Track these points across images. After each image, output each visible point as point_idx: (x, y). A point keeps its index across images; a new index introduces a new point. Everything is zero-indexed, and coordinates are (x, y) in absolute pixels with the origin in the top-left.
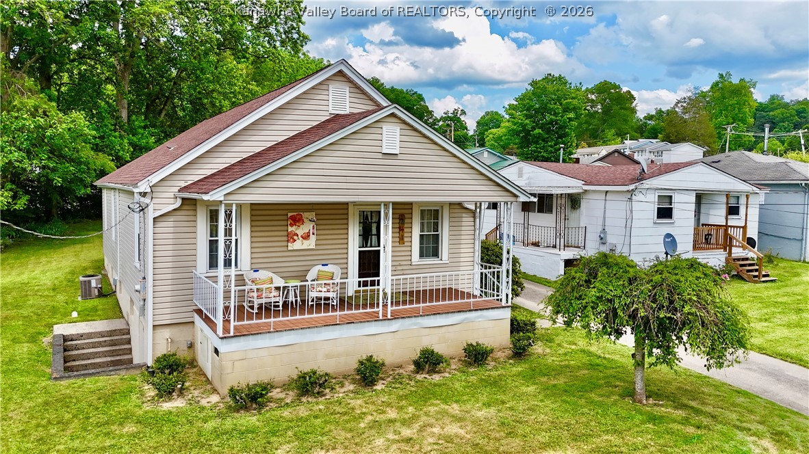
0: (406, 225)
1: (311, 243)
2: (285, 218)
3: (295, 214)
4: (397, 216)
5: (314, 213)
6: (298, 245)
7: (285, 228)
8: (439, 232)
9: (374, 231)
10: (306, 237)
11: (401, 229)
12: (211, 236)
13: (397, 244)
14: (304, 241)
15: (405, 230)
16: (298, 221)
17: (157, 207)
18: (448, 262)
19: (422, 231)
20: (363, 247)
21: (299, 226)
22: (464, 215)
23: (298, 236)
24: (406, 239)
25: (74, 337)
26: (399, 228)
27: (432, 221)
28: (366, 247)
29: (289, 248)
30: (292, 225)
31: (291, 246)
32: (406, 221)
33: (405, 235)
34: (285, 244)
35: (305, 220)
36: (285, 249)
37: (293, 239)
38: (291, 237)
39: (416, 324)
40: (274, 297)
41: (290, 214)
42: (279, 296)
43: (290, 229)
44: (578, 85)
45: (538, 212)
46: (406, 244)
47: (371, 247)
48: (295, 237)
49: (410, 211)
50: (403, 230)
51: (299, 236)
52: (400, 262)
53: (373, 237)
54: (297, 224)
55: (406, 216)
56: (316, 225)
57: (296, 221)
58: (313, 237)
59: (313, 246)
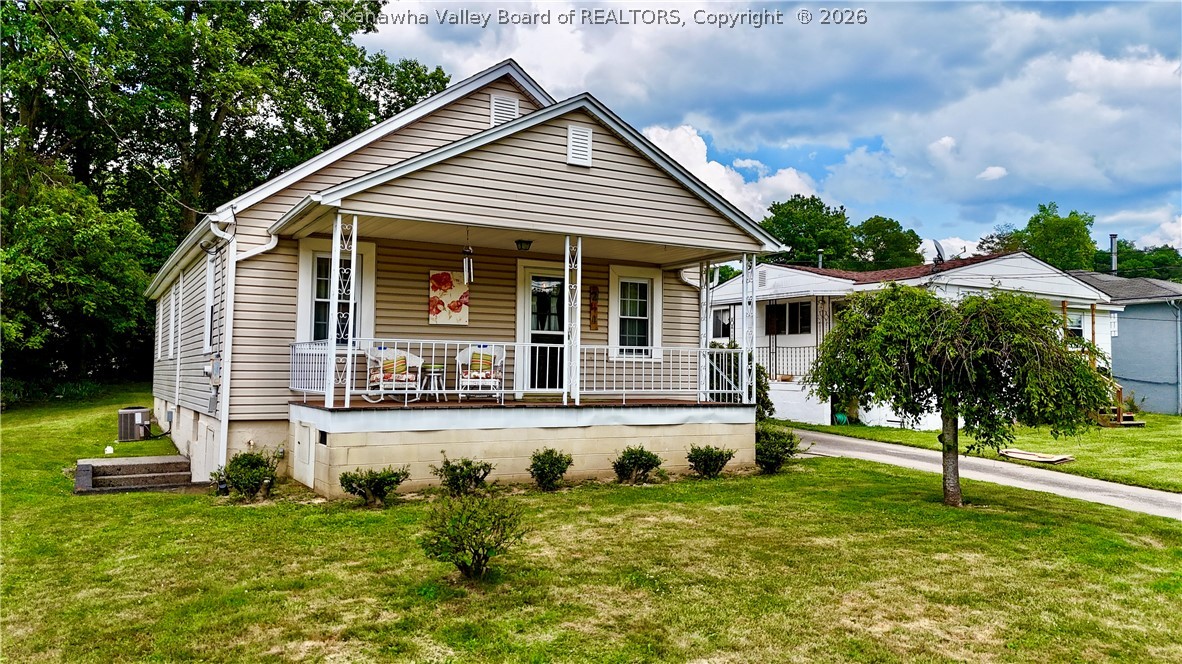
0: (600, 303)
1: (462, 317)
2: (425, 277)
3: (441, 272)
4: (588, 288)
6: (444, 317)
7: (425, 292)
8: (648, 317)
9: (554, 310)
10: (455, 307)
11: (594, 308)
12: (318, 297)
13: (587, 329)
14: (453, 313)
15: (599, 309)
16: (444, 284)
17: (243, 247)
18: (661, 361)
19: (623, 313)
20: (538, 329)
21: (445, 291)
22: (684, 294)
23: (443, 304)
24: (599, 323)
25: (108, 471)
26: (591, 305)
27: (638, 300)
28: (543, 329)
29: (431, 322)
30: (435, 288)
31: (434, 319)
32: (600, 296)
33: (599, 316)
34: (425, 315)
35: (455, 283)
36: (425, 323)
37: (437, 308)
38: (434, 306)
39: (616, 418)
40: (409, 380)
41: (432, 273)
42: (416, 380)
43: (433, 294)
44: (839, 209)
45: (790, 333)
46: (600, 330)
47: (549, 329)
48: (440, 307)
49: (605, 282)
50: (596, 309)
51: (446, 306)
52: (592, 356)
53: (553, 318)
54: (443, 287)
55: (600, 289)
56: (469, 291)
57: (443, 282)
58: (465, 308)
59: (464, 321)
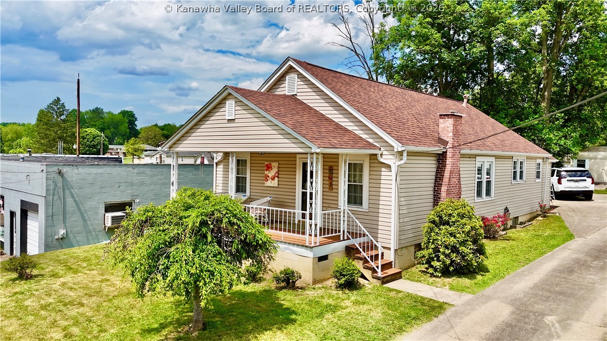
0: (333, 175)
1: (275, 183)
2: (263, 165)
3: (268, 163)
4: (327, 167)
5: (277, 163)
6: (269, 183)
7: (263, 172)
8: (363, 184)
10: (273, 179)
11: (331, 178)
12: (237, 174)
13: (327, 190)
14: (272, 181)
15: (333, 179)
18: (367, 211)
19: (350, 181)
21: (270, 171)
24: (334, 187)
26: (329, 177)
27: (353, 173)
29: (265, 185)
30: (266, 170)
32: (334, 171)
33: (333, 183)
34: (263, 182)
35: (273, 167)
36: (263, 185)
38: (266, 178)
41: (266, 163)
43: (266, 172)
46: (334, 191)
48: (268, 178)
49: (337, 164)
51: (270, 177)
52: (330, 205)
55: (334, 168)
56: (278, 171)
57: (269, 168)
58: (276, 179)
59: (276, 185)
